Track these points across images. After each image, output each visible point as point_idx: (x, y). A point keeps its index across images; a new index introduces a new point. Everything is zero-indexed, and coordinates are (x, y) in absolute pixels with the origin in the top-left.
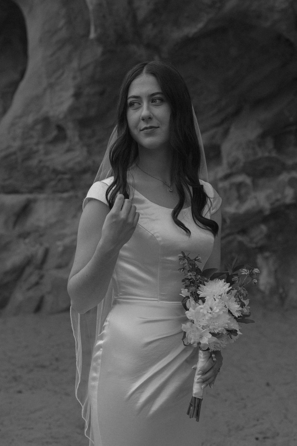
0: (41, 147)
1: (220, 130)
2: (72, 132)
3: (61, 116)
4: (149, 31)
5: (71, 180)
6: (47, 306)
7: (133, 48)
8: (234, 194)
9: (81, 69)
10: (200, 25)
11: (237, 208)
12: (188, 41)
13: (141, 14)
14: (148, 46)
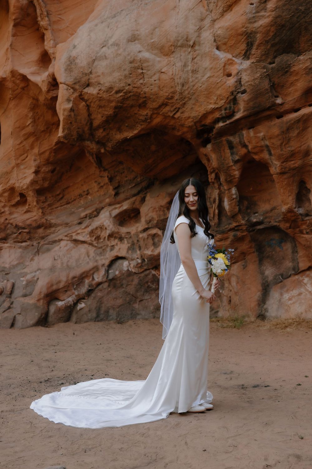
0: (7, 209)
1: (138, 198)
2: (31, 198)
3: (25, 187)
4: (100, 133)
5: (29, 233)
6: (19, 324)
7: (88, 143)
8: (150, 241)
9: (40, 154)
10: (136, 132)
11: (152, 251)
12: (126, 140)
13: (96, 123)
14: (98, 143)
